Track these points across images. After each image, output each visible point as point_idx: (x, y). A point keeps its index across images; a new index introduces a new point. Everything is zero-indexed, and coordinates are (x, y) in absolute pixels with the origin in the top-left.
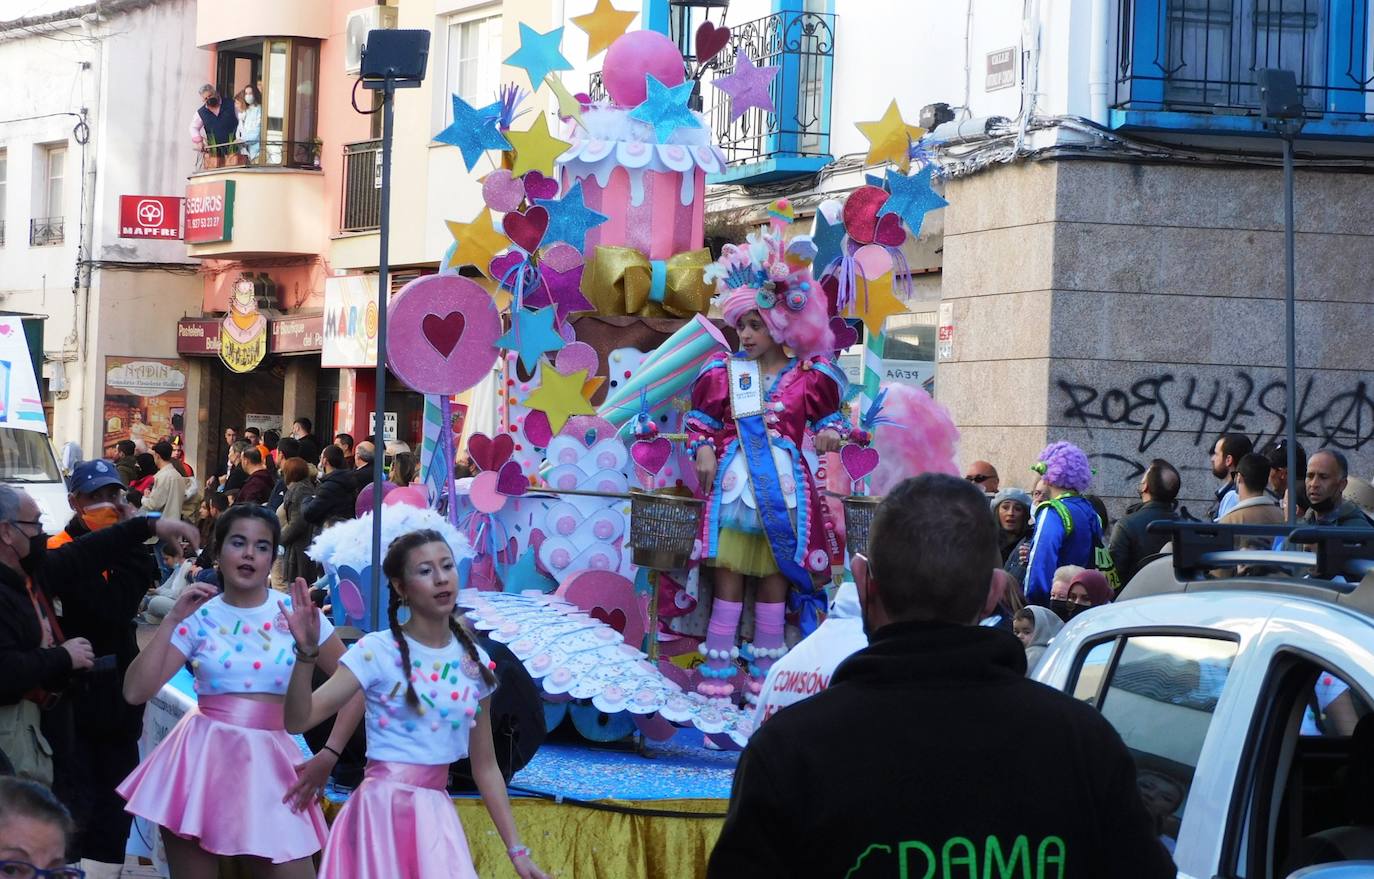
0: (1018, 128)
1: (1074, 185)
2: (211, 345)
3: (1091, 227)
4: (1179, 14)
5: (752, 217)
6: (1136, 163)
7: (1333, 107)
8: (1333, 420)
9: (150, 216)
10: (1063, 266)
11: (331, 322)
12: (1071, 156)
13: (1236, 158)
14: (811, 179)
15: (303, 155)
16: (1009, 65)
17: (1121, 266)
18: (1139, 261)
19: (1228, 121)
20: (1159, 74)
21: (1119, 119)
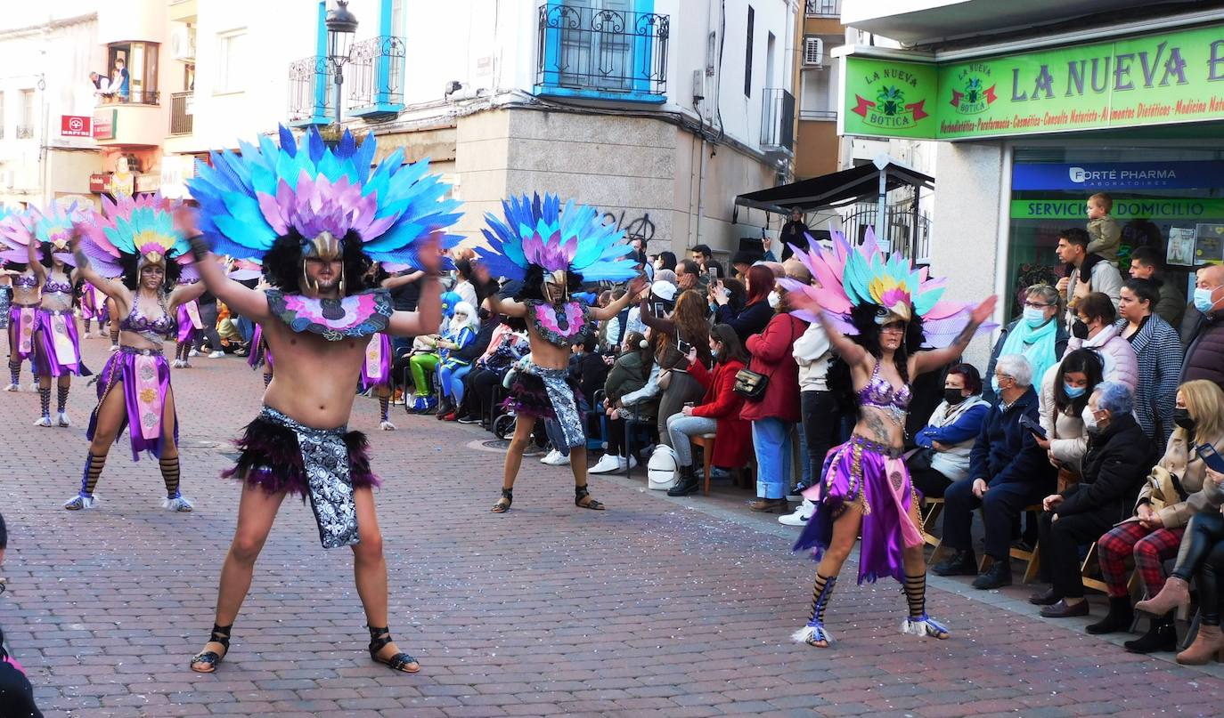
0: (492, 93)
1: (517, 121)
2: (107, 187)
3: (525, 140)
4: (566, 43)
5: (367, 132)
6: (546, 111)
7: (635, 87)
8: (633, 231)
9: (76, 126)
10: (512, 159)
11: (165, 178)
12: (517, 107)
13: (592, 110)
14: (394, 115)
15: (151, 98)
16: (488, 64)
17: (539, 159)
18: (547, 157)
19: (588, 93)
20: (557, 70)
21: (539, 91)
